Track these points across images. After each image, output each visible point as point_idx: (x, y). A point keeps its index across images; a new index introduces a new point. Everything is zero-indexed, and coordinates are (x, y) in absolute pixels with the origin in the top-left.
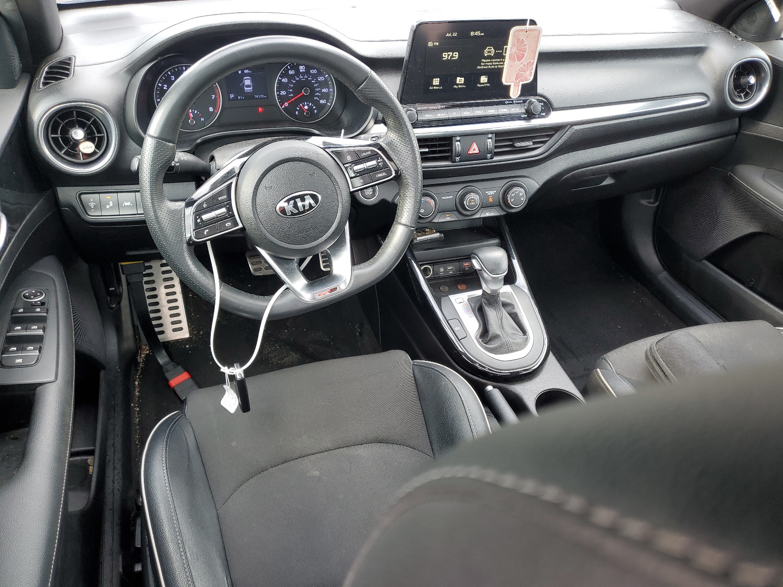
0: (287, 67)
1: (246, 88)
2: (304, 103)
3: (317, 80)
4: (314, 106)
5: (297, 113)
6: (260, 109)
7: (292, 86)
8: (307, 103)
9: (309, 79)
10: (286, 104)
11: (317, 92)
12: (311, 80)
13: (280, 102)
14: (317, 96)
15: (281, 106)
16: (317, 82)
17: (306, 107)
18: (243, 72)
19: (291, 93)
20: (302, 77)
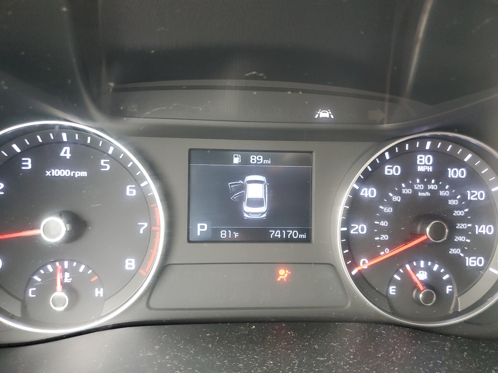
0: (382, 156)
1: (246, 209)
2: (418, 264)
3: (464, 197)
4: (444, 274)
5: (392, 290)
6: (282, 272)
7: (389, 210)
8: (426, 264)
9: (442, 193)
10: (364, 264)
11: (462, 232)
12: (446, 199)
13: (346, 257)
14: (459, 245)
15: (350, 268)
16: (465, 202)
17: (422, 276)
18: (245, 161)
19: (382, 230)
20: (421, 187)
